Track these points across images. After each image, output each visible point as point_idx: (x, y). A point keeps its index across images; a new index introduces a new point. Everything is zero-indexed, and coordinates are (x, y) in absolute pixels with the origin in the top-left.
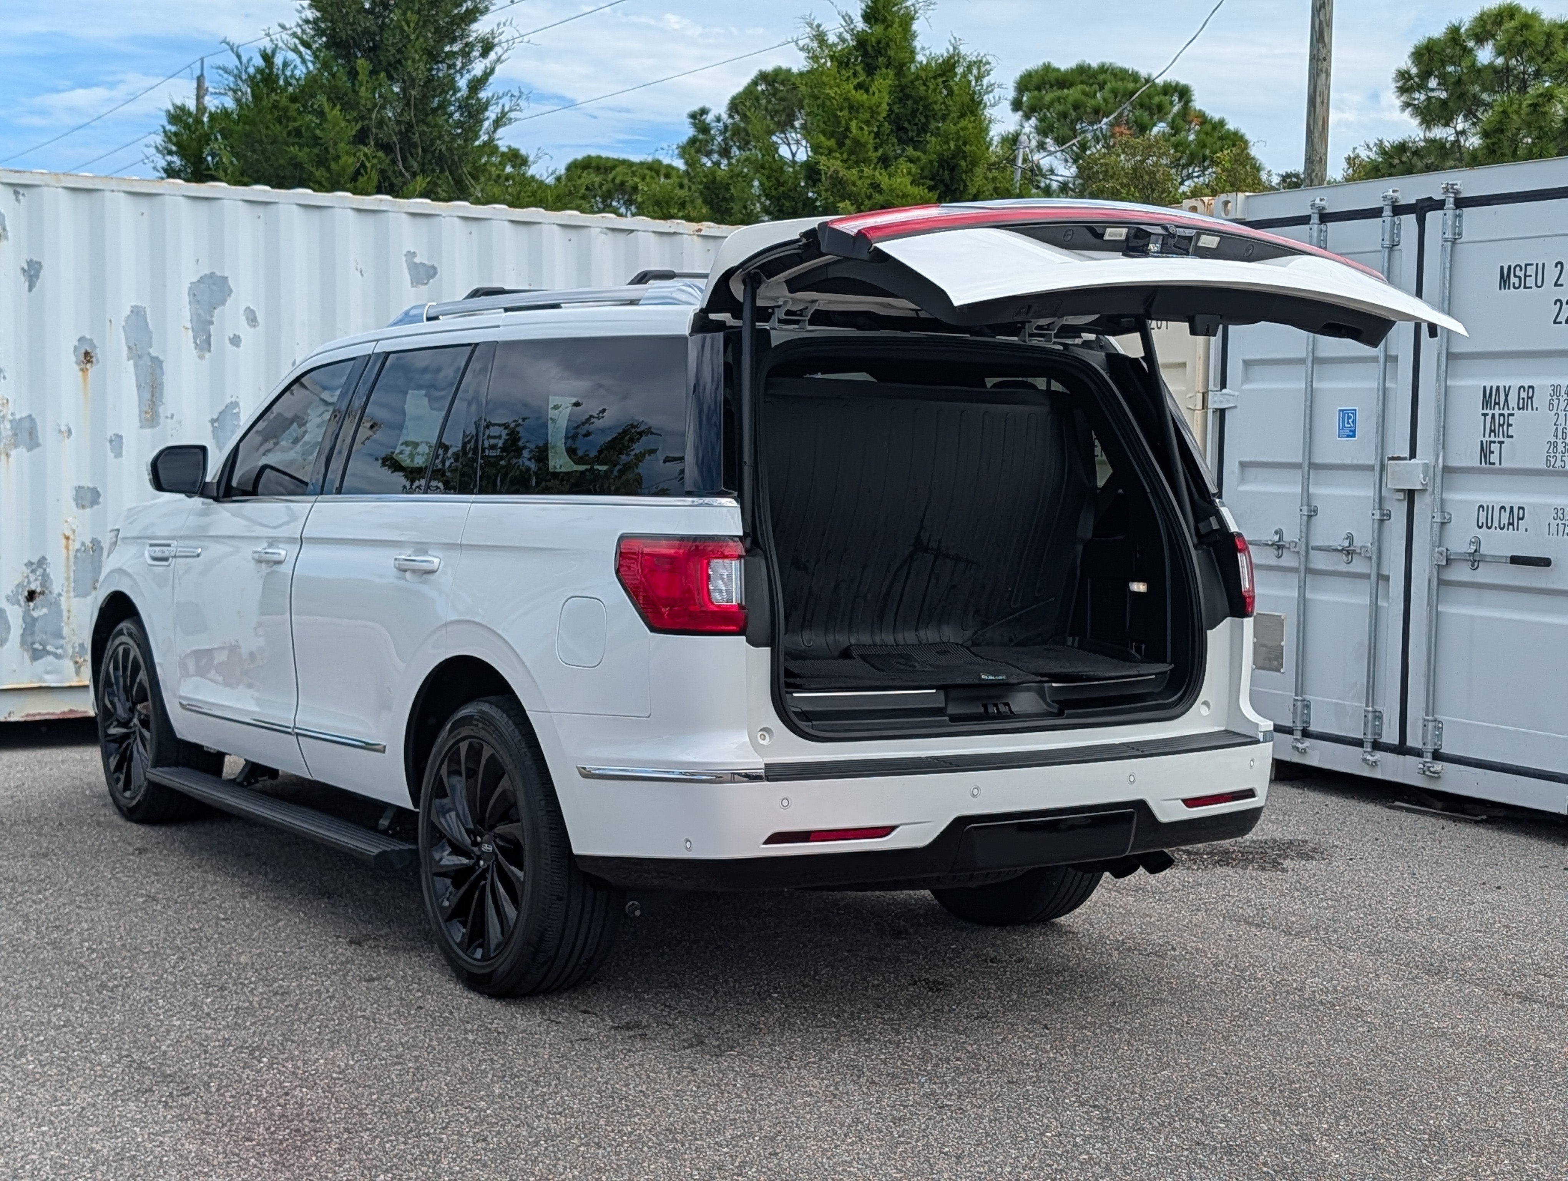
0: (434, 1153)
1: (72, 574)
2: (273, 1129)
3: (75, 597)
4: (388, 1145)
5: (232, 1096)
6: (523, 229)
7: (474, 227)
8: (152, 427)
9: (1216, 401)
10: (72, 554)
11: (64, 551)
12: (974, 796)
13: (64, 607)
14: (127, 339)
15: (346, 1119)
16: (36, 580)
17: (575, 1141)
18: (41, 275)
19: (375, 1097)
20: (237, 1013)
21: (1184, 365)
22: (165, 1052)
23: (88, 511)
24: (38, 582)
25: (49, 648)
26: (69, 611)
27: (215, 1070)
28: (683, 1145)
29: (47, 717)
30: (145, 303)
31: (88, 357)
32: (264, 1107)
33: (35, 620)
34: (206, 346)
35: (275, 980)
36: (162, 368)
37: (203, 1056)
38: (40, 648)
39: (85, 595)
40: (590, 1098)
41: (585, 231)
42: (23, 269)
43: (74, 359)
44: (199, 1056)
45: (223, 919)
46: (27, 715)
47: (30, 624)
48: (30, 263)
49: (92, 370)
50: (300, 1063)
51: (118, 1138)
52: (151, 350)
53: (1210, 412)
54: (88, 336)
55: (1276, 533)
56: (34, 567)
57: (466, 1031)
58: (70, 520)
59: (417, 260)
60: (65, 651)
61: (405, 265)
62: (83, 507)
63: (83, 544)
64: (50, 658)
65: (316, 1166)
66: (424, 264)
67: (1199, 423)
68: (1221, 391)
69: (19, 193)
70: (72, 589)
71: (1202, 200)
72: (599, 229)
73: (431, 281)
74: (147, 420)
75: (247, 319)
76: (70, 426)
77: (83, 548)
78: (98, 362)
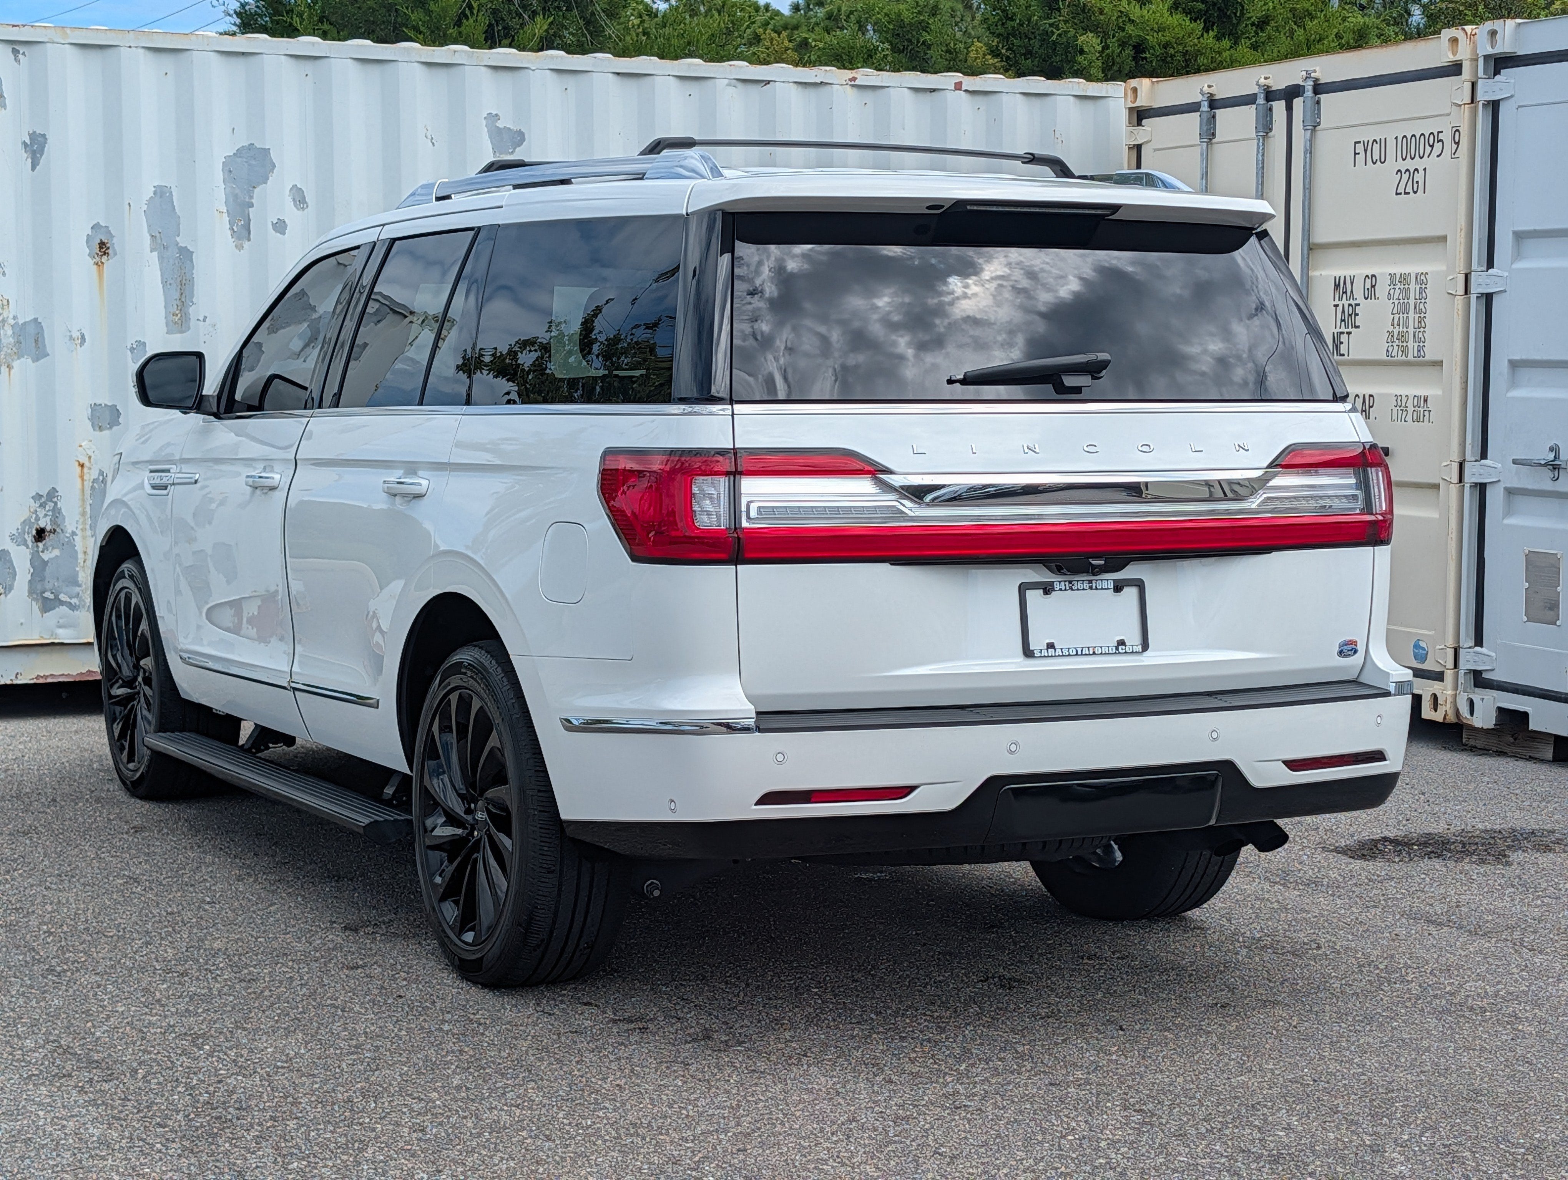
0: (361, 1142)
1: (88, 509)
2: (192, 1116)
4: (312, 1134)
5: (159, 1083)
6: (632, 83)
7: (570, 80)
8: (182, 332)
9: (1481, 283)
10: (88, 485)
11: (79, 481)
12: (1011, 752)
13: (78, 548)
14: (149, 226)
15: (276, 1108)
16: (46, 515)
17: (524, 1133)
18: (46, 149)
19: (317, 1086)
20: (191, 999)
21: (1444, 239)
22: (98, 1038)
23: (106, 433)
24: (48, 518)
25: (62, 597)
26: (85, 553)
27: (147, 1057)
28: (644, 1138)
29: (61, 680)
30: (170, 182)
31: (103, 248)
32: (190, 1095)
33: (45, 563)
34: (245, 233)
35: (246, 966)
36: (192, 261)
37: (139, 1043)
38: (52, 597)
40: (558, 1091)
41: (709, 83)
42: (24, 143)
43: (87, 251)
44: (134, 1044)
45: (209, 903)
46: (38, 677)
47: (39, 568)
48: (33, 136)
49: (109, 264)
50: (245, 1052)
51: (18, 1120)
52: (178, 239)
53: (1473, 298)
54: (103, 224)
55: (1551, 449)
56: (43, 500)
57: (444, 1021)
58: (83, 444)
59: (500, 124)
60: (80, 600)
61: (486, 130)
62: (101, 428)
63: (101, 472)
64: (64, 609)
65: (227, 1153)
66: (509, 129)
67: (1460, 313)
68: (1488, 269)
69: (18, 52)
70: (88, 527)
71: (1463, 29)
72: (726, 81)
73: (518, 149)
74: (176, 323)
75: (294, 200)
76: (83, 331)
77: (101, 478)
78: (115, 254)
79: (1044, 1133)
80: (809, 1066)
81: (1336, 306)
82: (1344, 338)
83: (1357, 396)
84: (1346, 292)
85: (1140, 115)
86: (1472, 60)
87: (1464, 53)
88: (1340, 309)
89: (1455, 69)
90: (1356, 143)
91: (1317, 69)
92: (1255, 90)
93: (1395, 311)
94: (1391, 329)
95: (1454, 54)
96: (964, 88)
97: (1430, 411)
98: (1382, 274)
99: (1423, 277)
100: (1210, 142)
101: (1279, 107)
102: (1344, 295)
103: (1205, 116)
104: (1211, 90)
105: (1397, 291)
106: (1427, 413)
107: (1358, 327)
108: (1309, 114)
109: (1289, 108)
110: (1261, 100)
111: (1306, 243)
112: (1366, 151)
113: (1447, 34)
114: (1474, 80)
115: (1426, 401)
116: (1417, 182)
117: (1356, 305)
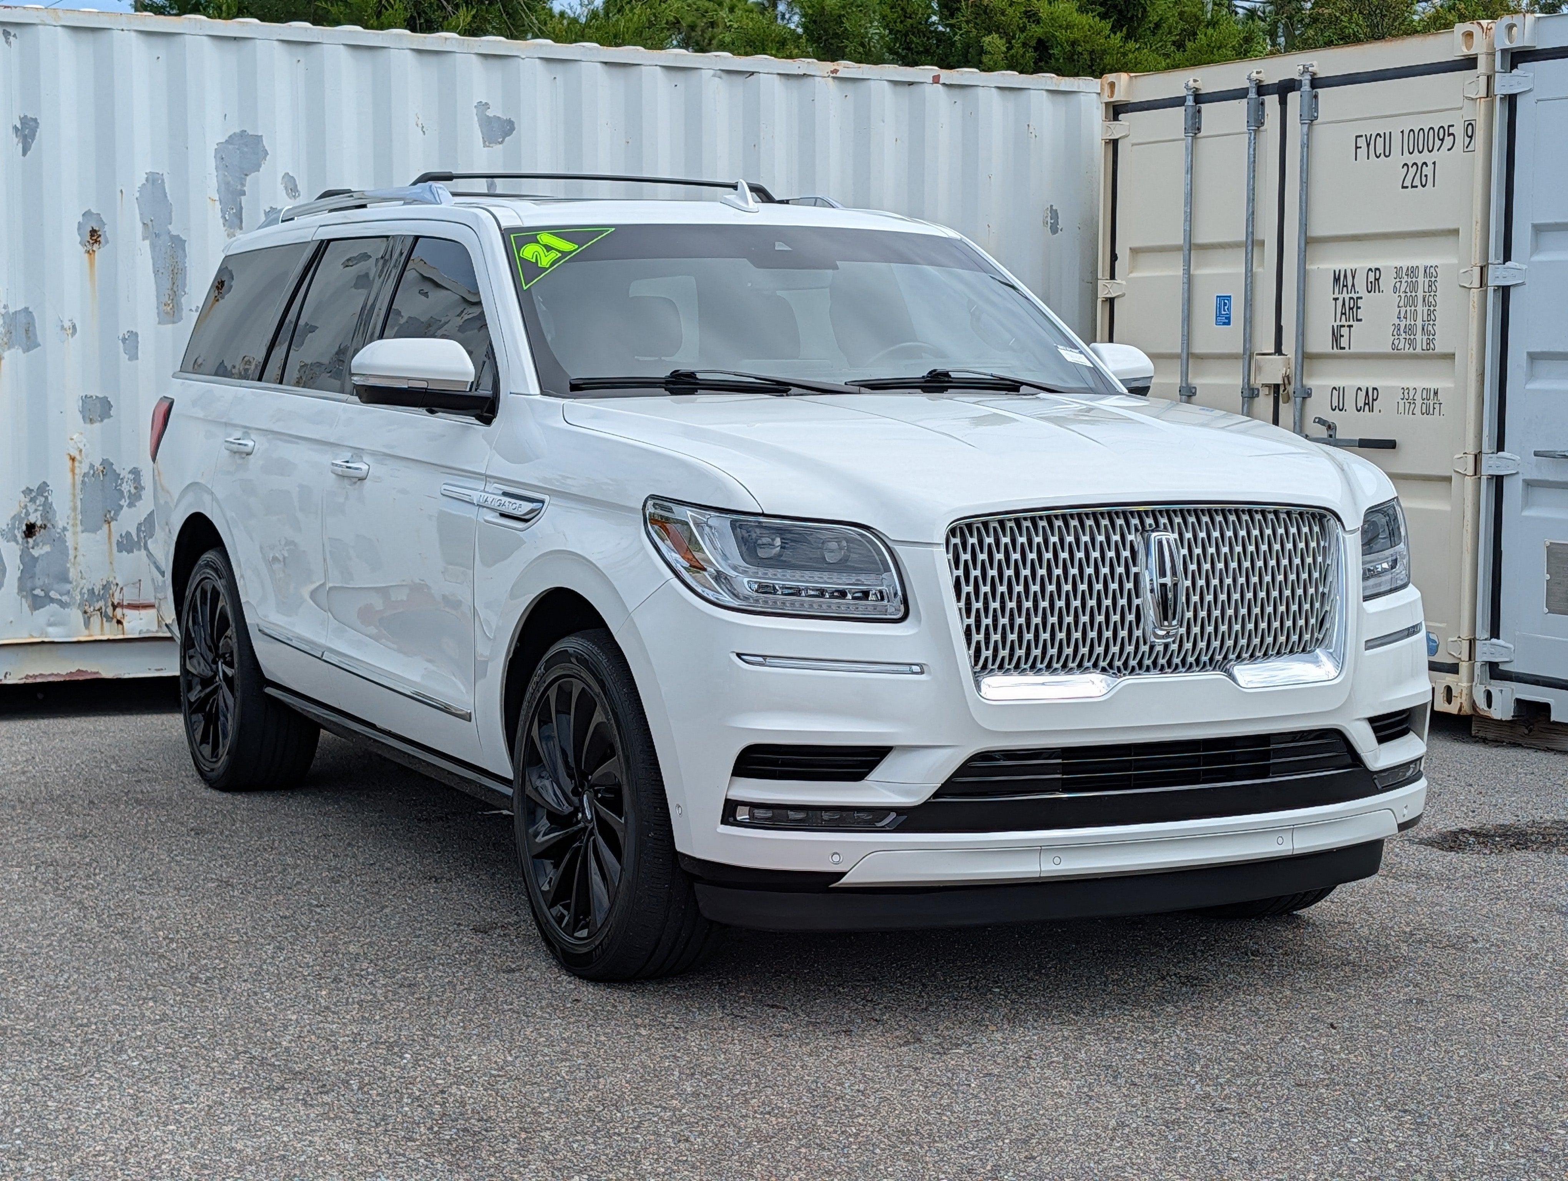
0: (632, 1153)
1: (79, 504)
2: (436, 1129)
3: (83, 532)
4: (575, 1146)
5: (378, 1095)
6: (618, 72)
7: (559, 69)
8: (174, 322)
9: (1498, 276)
10: (79, 479)
11: (70, 475)
13: (70, 544)
14: (141, 214)
15: (519, 1116)
16: (36, 510)
17: (793, 1142)
18: (37, 134)
19: (547, 1095)
20: (361, 1006)
21: (1456, 232)
22: (287, 1050)
23: (97, 425)
24: (39, 514)
25: (53, 594)
26: (76, 549)
27: (351, 1067)
28: (921, 1147)
29: (51, 679)
30: (163, 169)
31: (94, 234)
32: (420, 1106)
33: (35, 560)
34: (237, 221)
35: (397, 971)
36: (184, 250)
37: (333, 1053)
38: (42, 594)
39: (94, 530)
40: (801, 1098)
41: (695, 74)
42: (15, 128)
43: (78, 239)
44: (329, 1052)
45: (317, 906)
46: (27, 677)
47: (29, 564)
48: (24, 120)
49: (100, 252)
50: (449, 1060)
51: (260, 1137)
52: (170, 227)
53: (1490, 290)
54: (94, 211)
56: (34, 494)
57: (637, 1026)
58: (74, 437)
59: (490, 113)
60: (72, 597)
61: (476, 119)
62: (91, 421)
63: (92, 466)
64: (54, 606)
65: (497, 1167)
66: (498, 118)
67: (1476, 305)
68: (1504, 263)
69: (9, 33)
70: (79, 522)
71: (1479, 24)
72: (712, 72)
73: (507, 139)
74: (167, 313)
75: (286, 188)
76: (74, 321)
77: (92, 472)
78: (107, 242)
79: (1326, 1137)
80: (1042, 1068)
81: (1336, 299)
82: (1345, 331)
83: (1360, 389)
84: (1347, 286)
85: (1116, 110)
86: (1488, 54)
87: (1479, 47)
88: (1340, 303)
89: (1470, 63)
90: (1357, 137)
91: (1315, 63)
92: (1246, 84)
93: (1402, 304)
94: (1397, 322)
95: (1468, 48)
96: (941, 82)
97: (1440, 404)
98: (1386, 267)
99: (1432, 270)
100: (1195, 137)
101: (1272, 102)
102: (1345, 289)
103: (1190, 110)
104: (1196, 85)
105: (1404, 285)
106: (1437, 406)
107: (1360, 320)
108: (1306, 108)
109: (1283, 103)
110: (1252, 94)
111: (1303, 236)
112: (1368, 145)
113: (1460, 28)
114: (1489, 73)
115: (1436, 393)
116: (1426, 176)
117: (1358, 298)
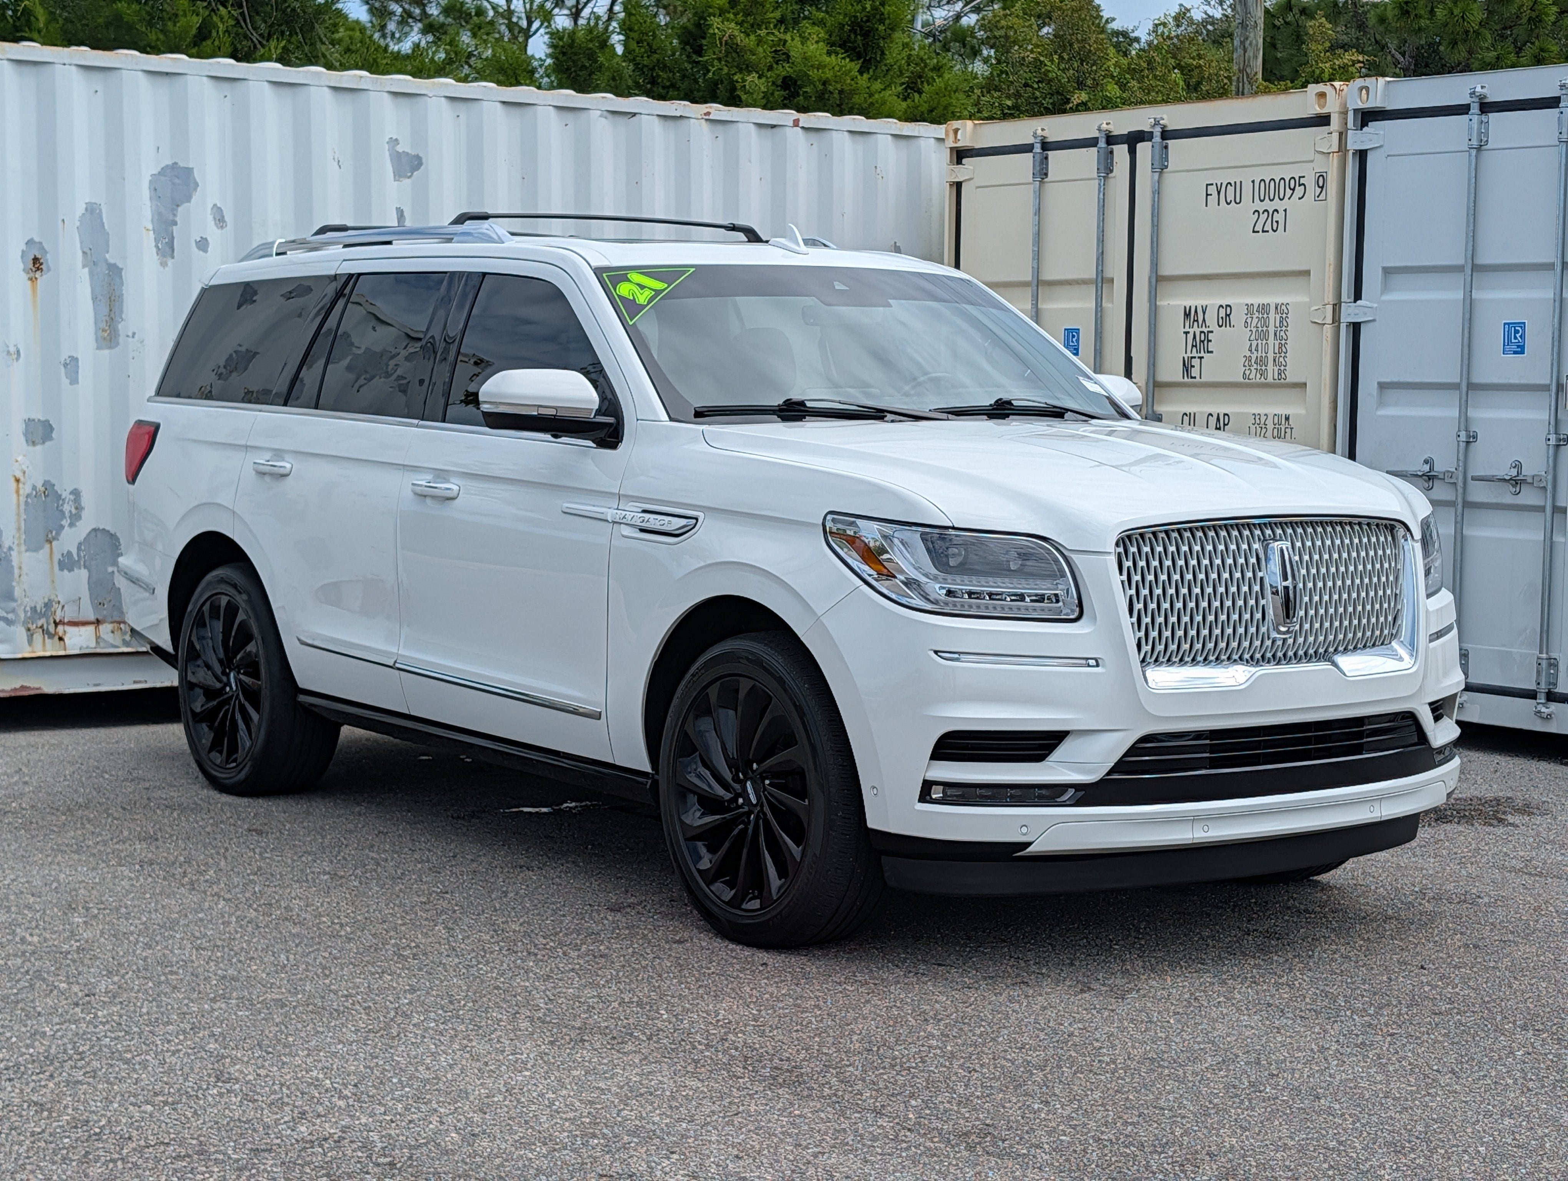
1: (22, 524)
3: (27, 551)
6: (515, 111)
7: (462, 109)
8: (110, 348)
9: (1350, 313)
10: (22, 499)
11: (15, 496)
13: (15, 563)
14: (81, 243)
21: (1307, 273)
23: (39, 448)
30: (101, 200)
31: (37, 264)
34: (168, 249)
36: (121, 277)
39: (36, 549)
41: (583, 114)
43: (22, 266)
49: (42, 279)
52: (107, 255)
53: (1343, 327)
54: (37, 239)
55: (1426, 462)
58: (19, 459)
59: (400, 149)
60: (17, 615)
61: (387, 154)
62: (34, 443)
63: (34, 488)
66: (407, 153)
67: (1329, 339)
68: (1355, 302)
70: (22, 541)
71: (1332, 85)
72: (599, 113)
73: (415, 173)
74: (105, 339)
75: (215, 219)
76: (20, 346)
77: (34, 493)
78: (49, 269)
81: (1186, 333)
82: (1195, 362)
83: (1211, 415)
84: (1197, 321)
85: (960, 155)
86: (1341, 113)
87: (1332, 106)
88: (1190, 336)
89: (1323, 120)
90: (1207, 185)
91: (1165, 116)
92: (1096, 134)
93: (1253, 337)
94: (1248, 354)
95: (1322, 106)
96: (801, 125)
97: (1292, 429)
98: (1239, 305)
99: (1283, 307)
100: (1042, 182)
101: (1121, 151)
102: (1196, 323)
103: (1038, 157)
104: (1044, 134)
105: (1255, 321)
106: (1288, 431)
107: (1212, 352)
108: (1157, 157)
109: (1132, 152)
110: (1102, 144)
111: (1154, 275)
112: (1219, 193)
113: (1313, 89)
114: (1341, 130)
115: (1287, 419)
116: (1277, 222)
117: (1209, 332)
